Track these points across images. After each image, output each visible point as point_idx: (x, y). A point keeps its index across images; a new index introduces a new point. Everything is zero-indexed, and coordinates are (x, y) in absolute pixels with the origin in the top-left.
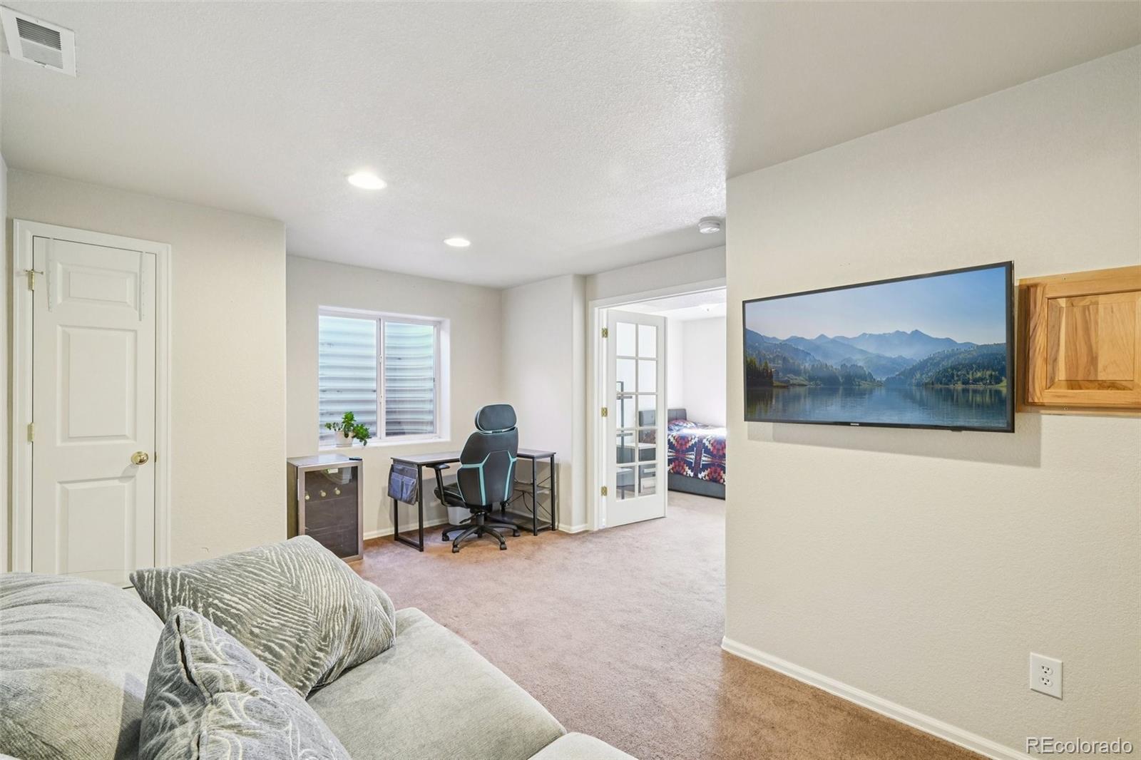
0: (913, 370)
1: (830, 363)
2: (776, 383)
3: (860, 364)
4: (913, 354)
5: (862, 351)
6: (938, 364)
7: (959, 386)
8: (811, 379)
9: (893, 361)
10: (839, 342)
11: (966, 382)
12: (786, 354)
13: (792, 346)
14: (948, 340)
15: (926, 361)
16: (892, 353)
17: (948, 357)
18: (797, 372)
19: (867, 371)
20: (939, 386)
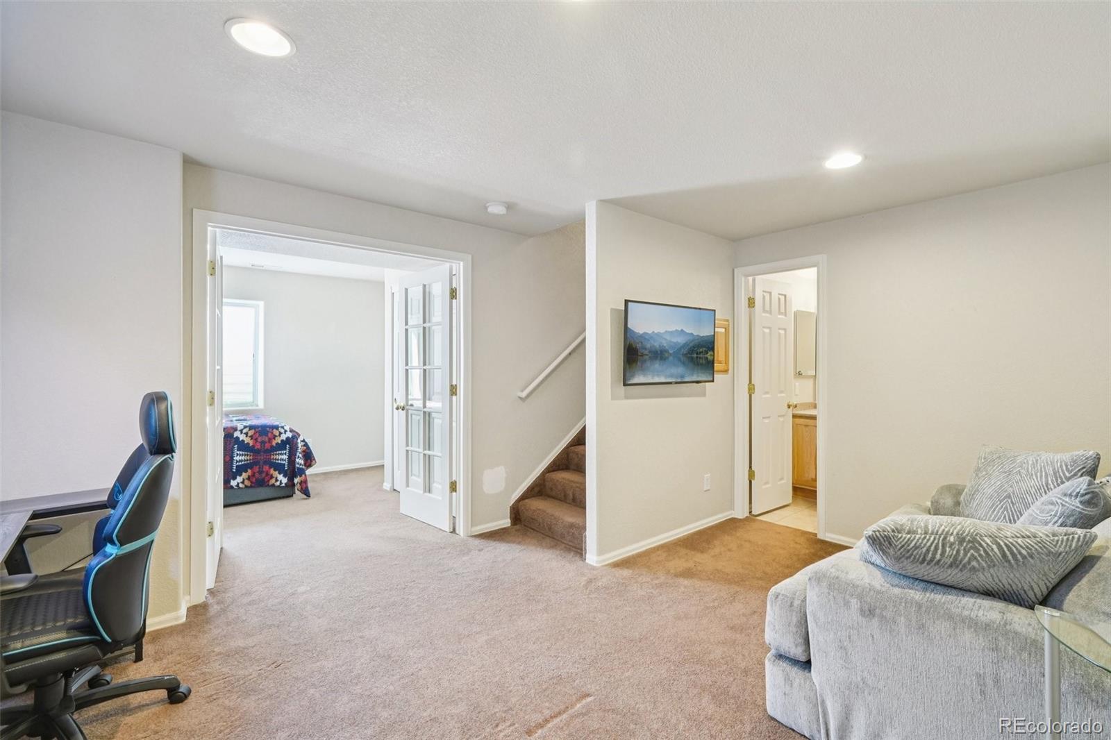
0: (680, 349)
1: (655, 344)
2: (639, 354)
3: (665, 345)
4: (681, 340)
5: (666, 339)
6: (688, 345)
7: (695, 355)
8: (650, 352)
9: (674, 343)
10: (658, 334)
11: (697, 354)
12: (643, 341)
13: (643, 336)
14: (692, 334)
15: (685, 344)
16: (675, 340)
17: (693, 341)
18: (646, 349)
19: (667, 348)
20: (689, 355)
